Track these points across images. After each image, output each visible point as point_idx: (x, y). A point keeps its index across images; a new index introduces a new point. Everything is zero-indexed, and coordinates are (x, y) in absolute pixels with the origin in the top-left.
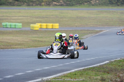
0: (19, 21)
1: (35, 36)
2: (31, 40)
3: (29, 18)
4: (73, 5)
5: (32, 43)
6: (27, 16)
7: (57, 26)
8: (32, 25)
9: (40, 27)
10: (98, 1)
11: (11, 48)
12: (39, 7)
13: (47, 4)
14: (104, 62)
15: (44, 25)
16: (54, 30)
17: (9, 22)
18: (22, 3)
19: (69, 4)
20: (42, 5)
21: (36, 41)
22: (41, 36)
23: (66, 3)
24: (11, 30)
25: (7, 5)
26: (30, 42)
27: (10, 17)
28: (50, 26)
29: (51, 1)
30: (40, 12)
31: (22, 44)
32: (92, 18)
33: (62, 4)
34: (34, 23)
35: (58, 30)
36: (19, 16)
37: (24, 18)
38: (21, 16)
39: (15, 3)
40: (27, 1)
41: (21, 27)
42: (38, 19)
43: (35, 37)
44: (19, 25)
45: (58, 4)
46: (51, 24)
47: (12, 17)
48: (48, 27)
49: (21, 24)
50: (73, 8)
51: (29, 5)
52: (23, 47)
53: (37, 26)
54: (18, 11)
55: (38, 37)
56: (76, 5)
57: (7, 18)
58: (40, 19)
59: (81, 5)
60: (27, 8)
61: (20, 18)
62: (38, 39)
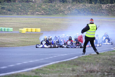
0: (11, 26)
1: (22, 37)
2: (19, 41)
3: (18, 24)
4: (51, 14)
5: (20, 43)
6: (17, 23)
7: (39, 30)
8: (20, 29)
9: (26, 31)
10: (69, 12)
11: (5, 47)
12: (26, 16)
13: (31, 13)
14: (74, 57)
15: (30, 30)
16: (37, 33)
17: (3, 27)
18: (13, 13)
19: (48, 13)
20: (28, 14)
21: (23, 41)
22: (27, 37)
23: (46, 13)
24: (5, 33)
25: (2, 14)
26: (19, 42)
27: (4, 23)
28: (34, 30)
29: (35, 11)
30: (26, 20)
31: (13, 43)
32: (65, 24)
33: (43, 14)
34: (22, 28)
35: (39, 33)
36: (11, 23)
37: (14, 24)
38: (12, 23)
39: (7, 12)
40: (16, 11)
41: (12, 31)
42: (25, 25)
43: (23, 39)
44: (11, 29)
45: (40, 13)
46: (35, 29)
47: (6, 23)
48: (33, 31)
49: (12, 29)
50: (51, 16)
51: (18, 14)
52: (14, 46)
53: (24, 30)
54: (10, 18)
55: (25, 39)
56: (53, 14)
57: (2, 24)
58: (27, 25)
59: (57, 14)
60: (16, 16)
61: (11, 24)
62: (25, 40)
